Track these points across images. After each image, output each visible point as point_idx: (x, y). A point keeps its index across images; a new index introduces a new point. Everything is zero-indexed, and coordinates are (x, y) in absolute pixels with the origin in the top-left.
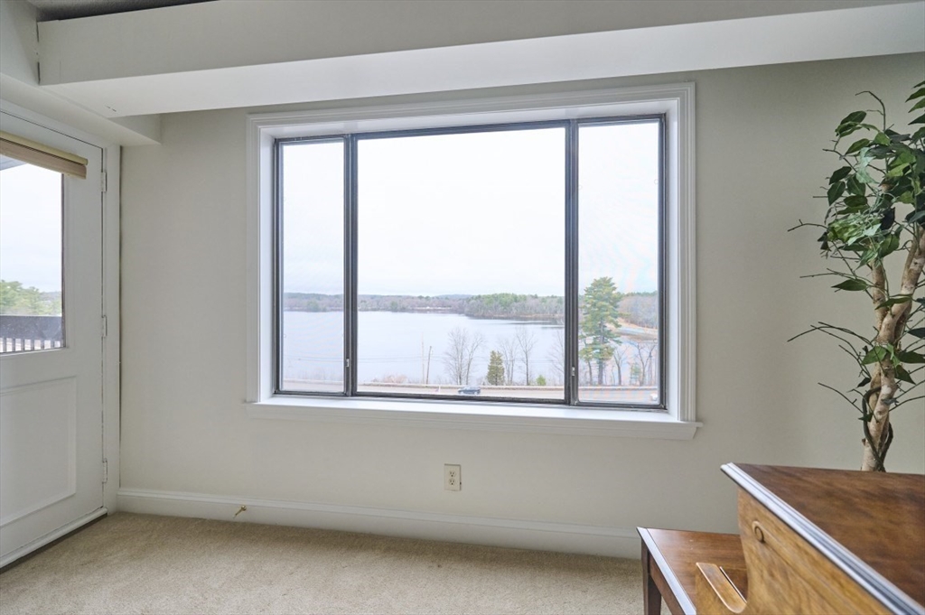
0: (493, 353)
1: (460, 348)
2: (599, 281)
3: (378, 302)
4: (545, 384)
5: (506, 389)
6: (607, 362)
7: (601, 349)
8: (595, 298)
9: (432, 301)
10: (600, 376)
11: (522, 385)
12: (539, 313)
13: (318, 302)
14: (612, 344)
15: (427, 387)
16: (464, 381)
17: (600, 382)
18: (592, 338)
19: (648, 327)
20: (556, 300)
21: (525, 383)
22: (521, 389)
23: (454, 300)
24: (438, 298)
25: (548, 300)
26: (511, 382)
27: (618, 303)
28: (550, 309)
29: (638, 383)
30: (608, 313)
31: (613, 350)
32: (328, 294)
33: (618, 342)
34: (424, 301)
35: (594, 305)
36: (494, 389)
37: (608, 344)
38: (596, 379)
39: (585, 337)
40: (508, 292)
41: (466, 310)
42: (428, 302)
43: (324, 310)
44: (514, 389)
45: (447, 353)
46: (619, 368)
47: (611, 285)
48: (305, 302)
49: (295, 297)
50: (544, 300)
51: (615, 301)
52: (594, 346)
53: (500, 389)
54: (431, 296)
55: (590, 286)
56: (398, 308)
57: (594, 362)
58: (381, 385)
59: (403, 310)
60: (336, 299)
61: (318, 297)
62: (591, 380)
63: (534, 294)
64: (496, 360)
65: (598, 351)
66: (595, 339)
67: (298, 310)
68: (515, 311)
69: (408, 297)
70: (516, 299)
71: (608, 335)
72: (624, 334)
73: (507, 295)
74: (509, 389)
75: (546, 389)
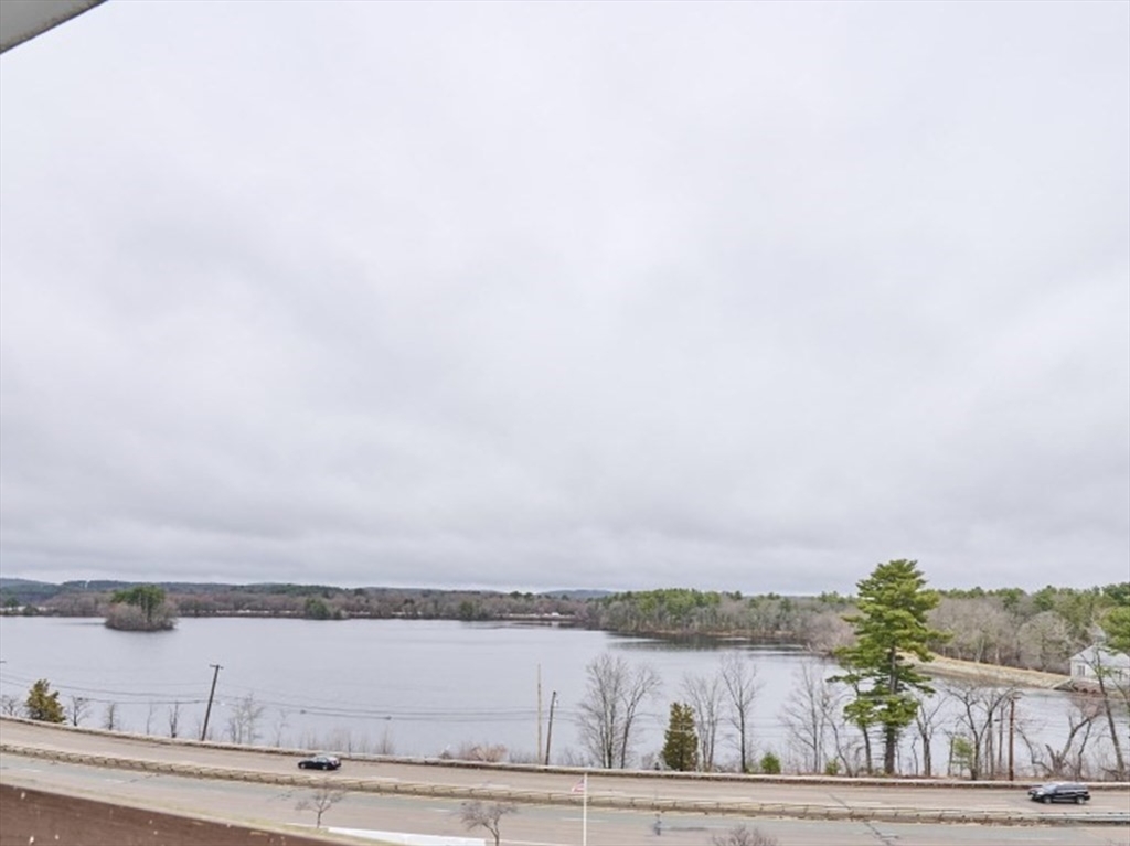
0: (676, 707)
1: (609, 695)
2: (888, 568)
3: (436, 602)
4: (777, 771)
5: (703, 778)
6: (903, 730)
7: (891, 704)
8: (879, 602)
9: (536, 602)
10: (889, 757)
11: (732, 771)
12: (743, 627)
13: (325, 601)
14: (913, 693)
15: (546, 771)
16: (617, 761)
17: (889, 769)
18: (871, 680)
19: (964, 659)
20: (778, 602)
21: (738, 767)
22: (732, 779)
23: (578, 601)
24: (547, 596)
25: (763, 604)
26: (709, 766)
27: (925, 613)
28: (767, 621)
29: (967, 772)
30: (908, 632)
31: (915, 705)
32: (343, 586)
33: (926, 690)
34: (523, 601)
35: (877, 616)
36: (678, 777)
37: (904, 693)
38: (879, 764)
39: (858, 679)
40: (684, 587)
41: (604, 619)
42: (529, 604)
43: (338, 617)
44: (717, 779)
45: (584, 706)
46: (926, 740)
47: (914, 577)
48: (302, 600)
49: (284, 592)
50: (754, 603)
51: (920, 607)
52: (878, 698)
53: (689, 778)
54: (535, 592)
55: (869, 578)
56: (474, 614)
57: (876, 729)
58: (459, 766)
59: (484, 617)
60: (358, 597)
61: (326, 592)
62: (869, 764)
63: (733, 592)
64: (681, 719)
65: (886, 707)
66: (878, 682)
67: (289, 616)
68: (697, 624)
69: (493, 595)
70: (699, 600)
71: (908, 675)
72: (938, 675)
73: (683, 592)
74: (708, 779)
75: (782, 781)
